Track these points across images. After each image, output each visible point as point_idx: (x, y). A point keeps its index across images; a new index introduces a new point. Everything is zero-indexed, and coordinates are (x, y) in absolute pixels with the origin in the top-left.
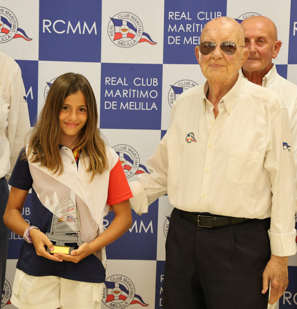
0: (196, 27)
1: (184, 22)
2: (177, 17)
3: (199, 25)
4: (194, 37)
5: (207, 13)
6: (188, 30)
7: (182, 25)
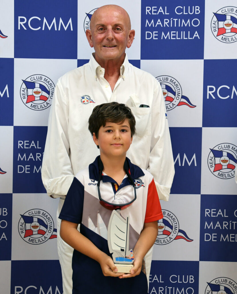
0: (173, 21)
1: (162, 17)
2: (154, 12)
3: (177, 19)
4: (172, 32)
5: (184, 7)
6: (166, 24)
7: (159, 20)
